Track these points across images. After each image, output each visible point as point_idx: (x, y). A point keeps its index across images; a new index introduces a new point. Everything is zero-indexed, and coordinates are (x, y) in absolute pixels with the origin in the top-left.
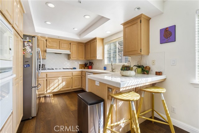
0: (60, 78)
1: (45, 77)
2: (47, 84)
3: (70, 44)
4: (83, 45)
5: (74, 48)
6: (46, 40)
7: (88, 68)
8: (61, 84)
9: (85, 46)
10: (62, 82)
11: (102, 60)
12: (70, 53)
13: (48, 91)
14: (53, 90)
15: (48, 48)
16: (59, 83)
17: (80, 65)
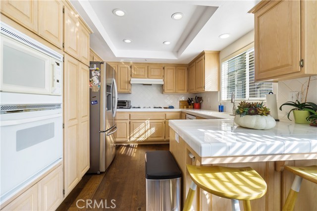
0: (148, 122)
1: (128, 118)
2: (131, 129)
3: (164, 68)
4: (184, 68)
5: (170, 74)
6: (131, 67)
7: (194, 108)
8: (149, 131)
9: (188, 69)
10: (150, 128)
11: (216, 92)
12: (163, 83)
13: (132, 139)
14: (138, 138)
15: (133, 78)
16: (146, 129)
17: (180, 101)
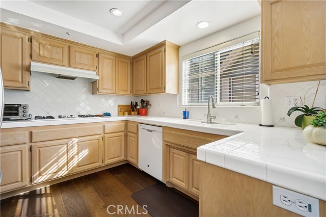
3: (98, 56)
4: (127, 61)
6: (31, 40)
7: (139, 114)
9: (132, 64)
11: (175, 95)
12: (97, 78)
15: (35, 61)
17: (119, 106)
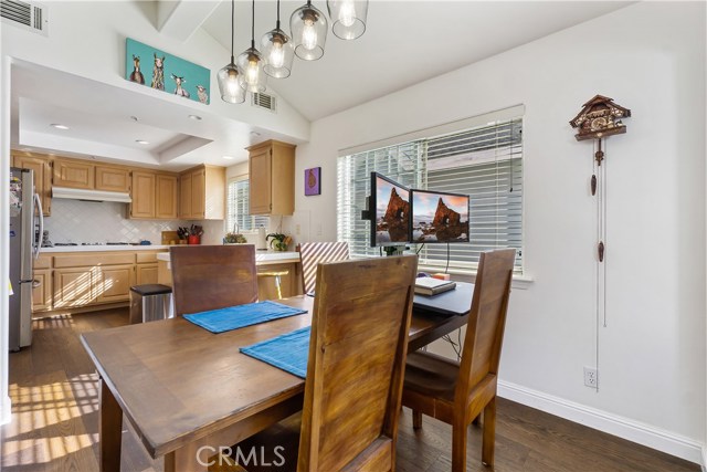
0: (97, 272)
1: (50, 265)
2: (56, 283)
3: (131, 174)
4: (171, 177)
5: (143, 184)
6: (52, 164)
8: (101, 285)
9: (179, 181)
10: (103, 279)
12: (130, 201)
13: (59, 304)
14: (74, 300)
15: (57, 186)
16: (95, 281)
17: (163, 233)
